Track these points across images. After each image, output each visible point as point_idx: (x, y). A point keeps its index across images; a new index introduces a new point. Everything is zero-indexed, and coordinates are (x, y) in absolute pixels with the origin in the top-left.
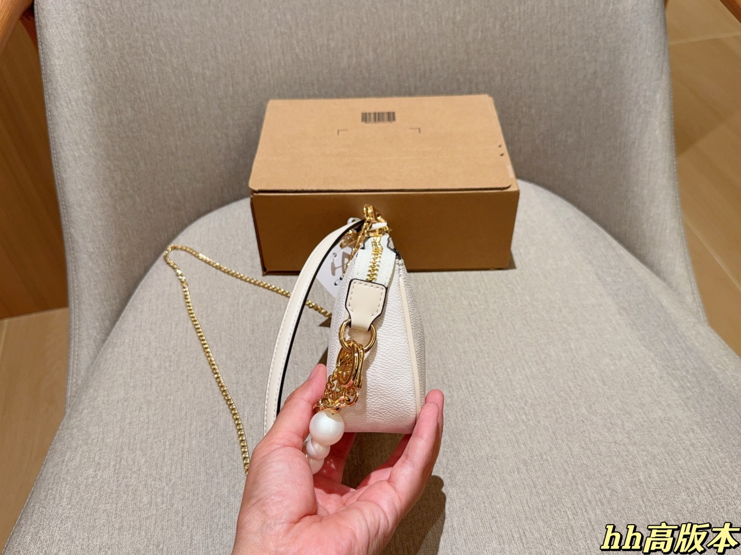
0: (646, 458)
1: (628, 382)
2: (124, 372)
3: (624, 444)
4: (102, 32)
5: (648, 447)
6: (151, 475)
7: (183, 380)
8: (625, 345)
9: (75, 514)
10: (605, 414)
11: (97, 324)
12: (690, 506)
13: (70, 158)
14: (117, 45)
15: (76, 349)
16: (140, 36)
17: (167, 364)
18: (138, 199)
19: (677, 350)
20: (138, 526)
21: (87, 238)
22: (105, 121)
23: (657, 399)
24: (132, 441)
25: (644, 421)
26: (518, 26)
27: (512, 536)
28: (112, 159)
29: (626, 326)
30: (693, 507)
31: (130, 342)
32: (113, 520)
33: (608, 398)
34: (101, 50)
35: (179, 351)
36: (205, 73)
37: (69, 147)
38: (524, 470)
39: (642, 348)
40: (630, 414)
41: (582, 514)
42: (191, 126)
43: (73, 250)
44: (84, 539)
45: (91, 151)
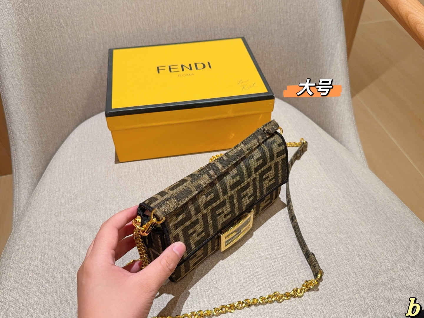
0: (337, 240)
1: (326, 200)
2: (45, 206)
3: (325, 233)
4: (26, 13)
5: (338, 234)
6: (61, 262)
7: (79, 209)
8: (324, 181)
9: (19, 286)
10: (314, 218)
11: (29, 181)
12: (361, 265)
13: (10, 86)
14: (35, 21)
15: (18, 195)
16: (49, 16)
17: (70, 201)
18: (50, 109)
19: (352, 182)
20: (55, 291)
21: (21, 131)
22: (29, 64)
23: (342, 208)
24: (51, 244)
25: (335, 221)
26: (262, 8)
27: (265, 285)
28: (35, 86)
29: (324, 170)
30: (362, 265)
31: (48, 190)
32: (40, 288)
33: (315, 209)
34: (26, 23)
35: (76, 193)
36: (87, 37)
37: (9, 80)
38: (271, 250)
39: (333, 182)
40: (327, 217)
41: (303, 272)
42: (79, 67)
43: (13, 138)
44: (24, 300)
45: (22, 82)
